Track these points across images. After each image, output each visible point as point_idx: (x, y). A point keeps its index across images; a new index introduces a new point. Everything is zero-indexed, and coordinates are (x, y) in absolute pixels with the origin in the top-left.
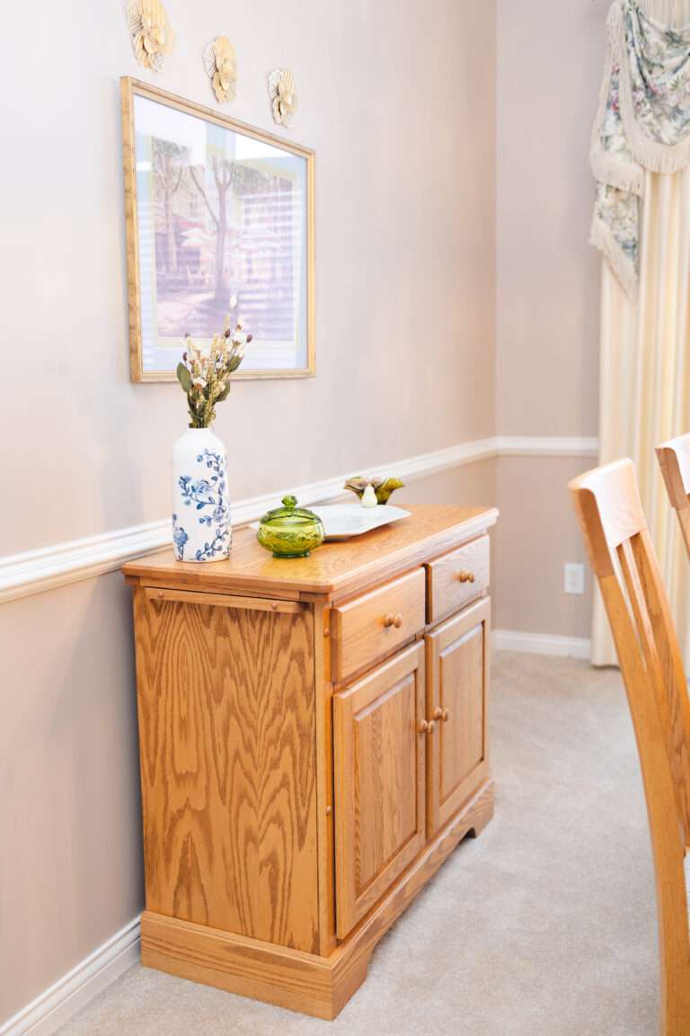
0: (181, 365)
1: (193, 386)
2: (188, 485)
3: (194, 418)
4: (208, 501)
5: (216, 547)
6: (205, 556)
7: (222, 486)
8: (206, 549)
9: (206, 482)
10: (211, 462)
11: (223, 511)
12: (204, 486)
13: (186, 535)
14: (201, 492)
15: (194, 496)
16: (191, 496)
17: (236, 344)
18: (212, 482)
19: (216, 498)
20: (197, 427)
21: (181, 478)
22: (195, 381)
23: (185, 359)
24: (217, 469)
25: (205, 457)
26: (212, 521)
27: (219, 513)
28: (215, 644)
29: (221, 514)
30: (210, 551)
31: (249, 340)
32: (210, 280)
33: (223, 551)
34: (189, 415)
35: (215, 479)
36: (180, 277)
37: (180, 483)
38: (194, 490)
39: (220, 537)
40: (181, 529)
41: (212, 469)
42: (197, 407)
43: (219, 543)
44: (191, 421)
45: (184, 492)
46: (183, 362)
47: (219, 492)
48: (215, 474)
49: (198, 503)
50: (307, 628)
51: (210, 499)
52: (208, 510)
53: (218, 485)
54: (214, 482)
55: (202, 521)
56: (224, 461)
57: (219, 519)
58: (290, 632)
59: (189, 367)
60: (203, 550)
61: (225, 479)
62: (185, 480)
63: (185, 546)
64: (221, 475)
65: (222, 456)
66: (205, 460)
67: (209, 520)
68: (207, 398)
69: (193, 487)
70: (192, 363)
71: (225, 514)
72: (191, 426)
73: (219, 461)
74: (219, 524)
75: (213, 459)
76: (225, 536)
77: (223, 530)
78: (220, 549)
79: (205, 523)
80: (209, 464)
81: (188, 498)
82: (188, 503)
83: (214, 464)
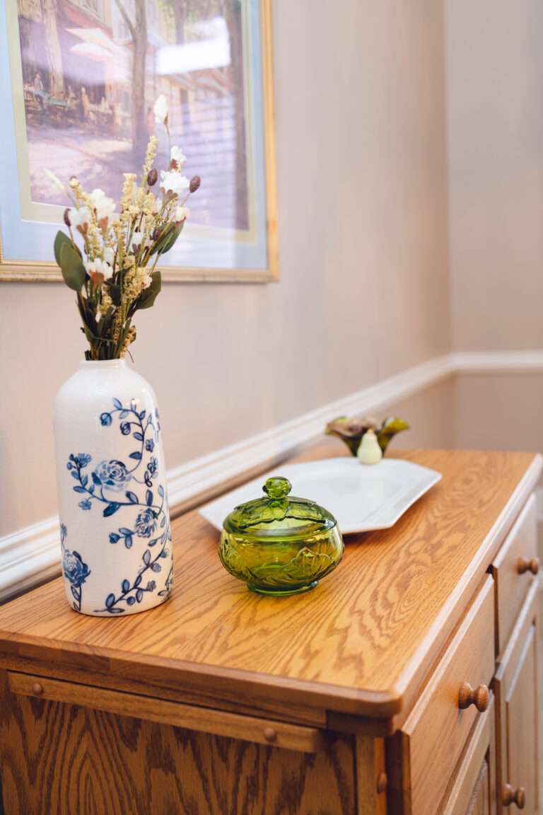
0: (60, 235)
1: (87, 277)
2: (86, 471)
3: (92, 341)
4: (126, 500)
5: (143, 585)
6: (122, 604)
7: (152, 468)
8: (125, 592)
9: (121, 464)
10: (128, 425)
11: (155, 515)
12: (117, 471)
13: (85, 566)
14: (111, 483)
15: (97, 492)
16: (91, 491)
17: (171, 196)
18: (130, 464)
19: (140, 491)
20: (100, 358)
21: (72, 457)
22: (91, 267)
23: (68, 223)
24: (141, 437)
25: (115, 416)
26: (134, 537)
27: (146, 520)
28: (147, 781)
29: (151, 523)
30: (133, 593)
31: (194, 187)
32: (124, 119)
33: (156, 591)
34: (84, 336)
35: (136, 456)
36: (70, 103)
37: (70, 467)
38: (97, 480)
39: (149, 565)
40: (75, 553)
41: (131, 436)
42: (98, 318)
43: (149, 576)
44: (88, 347)
45: (78, 483)
46: (65, 230)
47: (147, 481)
48: (137, 446)
49: (106, 505)
50: (339, 775)
51: (128, 495)
52: (127, 518)
53: (143, 468)
54: (135, 462)
55: (114, 539)
56: (155, 420)
57: (147, 531)
58: (303, 778)
59: (79, 241)
60: (118, 594)
61: (158, 453)
62: (78, 462)
63: (83, 585)
64: (150, 449)
65: (151, 410)
66: (117, 421)
67: (129, 535)
68: (116, 300)
69: (94, 475)
70: (83, 230)
71: (159, 521)
72: (89, 356)
73: (144, 422)
74: (147, 541)
75: (131, 418)
76: (161, 561)
77: (155, 551)
78: (151, 586)
79: (122, 541)
80: (125, 428)
81: (86, 495)
82: (86, 505)
83: (135, 429)
